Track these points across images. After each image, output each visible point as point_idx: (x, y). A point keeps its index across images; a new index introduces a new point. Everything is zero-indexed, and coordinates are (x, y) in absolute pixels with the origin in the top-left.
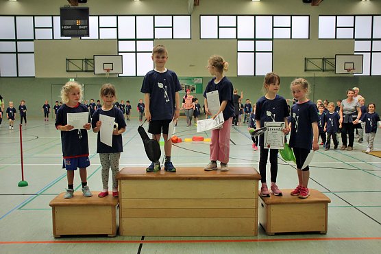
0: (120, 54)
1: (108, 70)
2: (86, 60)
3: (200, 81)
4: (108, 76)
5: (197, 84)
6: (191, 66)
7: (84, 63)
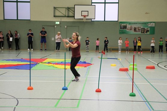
0: (93, 4)
1: (85, 16)
2: (68, 9)
3: (154, 25)
4: (85, 20)
5: (151, 27)
6: (146, 13)
7: (67, 11)
